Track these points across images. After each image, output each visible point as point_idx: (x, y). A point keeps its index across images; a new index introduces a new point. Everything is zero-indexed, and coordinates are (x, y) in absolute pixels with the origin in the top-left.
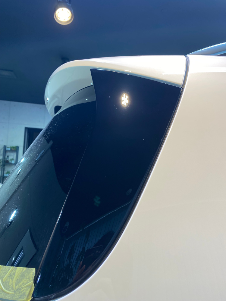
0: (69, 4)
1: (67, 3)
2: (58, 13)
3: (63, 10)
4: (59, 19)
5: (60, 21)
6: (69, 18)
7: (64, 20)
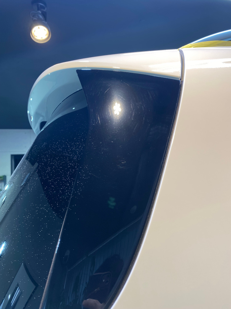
0: (45, 22)
1: (43, 21)
2: (35, 31)
3: (39, 28)
4: (36, 37)
5: (37, 40)
6: (46, 35)
7: (42, 38)
